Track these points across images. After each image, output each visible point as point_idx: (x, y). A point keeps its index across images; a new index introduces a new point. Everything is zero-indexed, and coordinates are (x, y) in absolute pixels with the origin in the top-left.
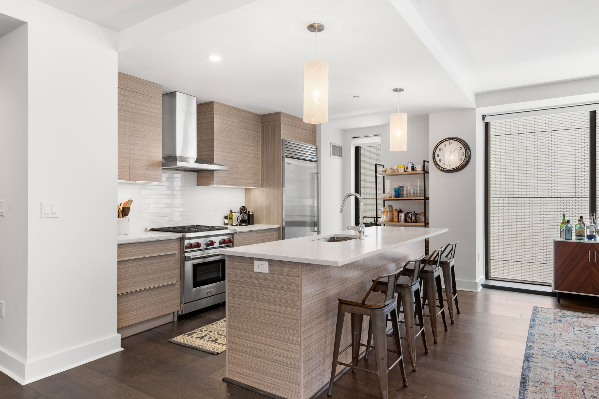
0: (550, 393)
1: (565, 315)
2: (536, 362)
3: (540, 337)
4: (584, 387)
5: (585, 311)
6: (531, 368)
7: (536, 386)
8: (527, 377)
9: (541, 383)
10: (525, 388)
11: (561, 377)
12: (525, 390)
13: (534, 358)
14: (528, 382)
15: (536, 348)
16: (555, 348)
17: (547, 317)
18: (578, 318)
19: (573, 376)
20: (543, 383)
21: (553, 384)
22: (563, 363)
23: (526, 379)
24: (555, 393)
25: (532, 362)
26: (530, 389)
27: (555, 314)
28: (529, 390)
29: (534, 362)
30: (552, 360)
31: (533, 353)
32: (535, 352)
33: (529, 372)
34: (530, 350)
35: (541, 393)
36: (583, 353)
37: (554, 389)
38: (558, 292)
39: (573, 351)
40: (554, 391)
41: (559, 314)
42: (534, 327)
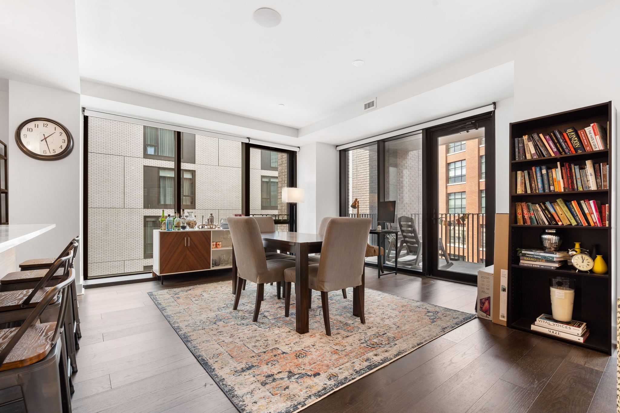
0: (231, 361)
1: (176, 292)
2: (195, 340)
3: (177, 316)
4: (242, 341)
5: (187, 285)
6: (197, 346)
7: (217, 362)
8: (202, 357)
9: (217, 356)
10: (211, 368)
11: (223, 342)
12: (213, 371)
13: (190, 336)
14: (207, 361)
15: (184, 327)
16: (196, 320)
17: (166, 298)
18: (187, 292)
19: (229, 337)
20: (218, 355)
21: (225, 352)
22: (212, 330)
23: (204, 359)
24: (234, 359)
25: (192, 340)
26: (215, 366)
27: (169, 294)
28: (216, 369)
29: (194, 340)
30: (203, 331)
31: (185, 332)
32: (186, 331)
33: (200, 351)
34: (181, 331)
35: (226, 365)
36: (215, 316)
37: (229, 356)
38: (162, 276)
39: (209, 317)
40: (231, 357)
41: (171, 292)
42: (165, 309)
